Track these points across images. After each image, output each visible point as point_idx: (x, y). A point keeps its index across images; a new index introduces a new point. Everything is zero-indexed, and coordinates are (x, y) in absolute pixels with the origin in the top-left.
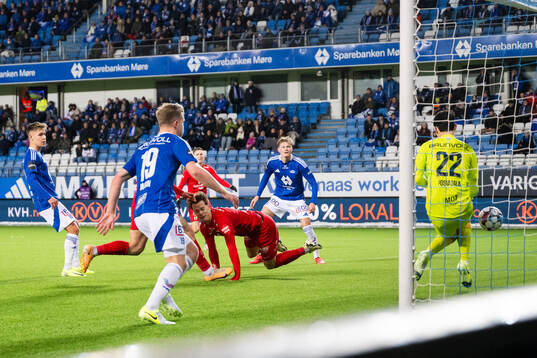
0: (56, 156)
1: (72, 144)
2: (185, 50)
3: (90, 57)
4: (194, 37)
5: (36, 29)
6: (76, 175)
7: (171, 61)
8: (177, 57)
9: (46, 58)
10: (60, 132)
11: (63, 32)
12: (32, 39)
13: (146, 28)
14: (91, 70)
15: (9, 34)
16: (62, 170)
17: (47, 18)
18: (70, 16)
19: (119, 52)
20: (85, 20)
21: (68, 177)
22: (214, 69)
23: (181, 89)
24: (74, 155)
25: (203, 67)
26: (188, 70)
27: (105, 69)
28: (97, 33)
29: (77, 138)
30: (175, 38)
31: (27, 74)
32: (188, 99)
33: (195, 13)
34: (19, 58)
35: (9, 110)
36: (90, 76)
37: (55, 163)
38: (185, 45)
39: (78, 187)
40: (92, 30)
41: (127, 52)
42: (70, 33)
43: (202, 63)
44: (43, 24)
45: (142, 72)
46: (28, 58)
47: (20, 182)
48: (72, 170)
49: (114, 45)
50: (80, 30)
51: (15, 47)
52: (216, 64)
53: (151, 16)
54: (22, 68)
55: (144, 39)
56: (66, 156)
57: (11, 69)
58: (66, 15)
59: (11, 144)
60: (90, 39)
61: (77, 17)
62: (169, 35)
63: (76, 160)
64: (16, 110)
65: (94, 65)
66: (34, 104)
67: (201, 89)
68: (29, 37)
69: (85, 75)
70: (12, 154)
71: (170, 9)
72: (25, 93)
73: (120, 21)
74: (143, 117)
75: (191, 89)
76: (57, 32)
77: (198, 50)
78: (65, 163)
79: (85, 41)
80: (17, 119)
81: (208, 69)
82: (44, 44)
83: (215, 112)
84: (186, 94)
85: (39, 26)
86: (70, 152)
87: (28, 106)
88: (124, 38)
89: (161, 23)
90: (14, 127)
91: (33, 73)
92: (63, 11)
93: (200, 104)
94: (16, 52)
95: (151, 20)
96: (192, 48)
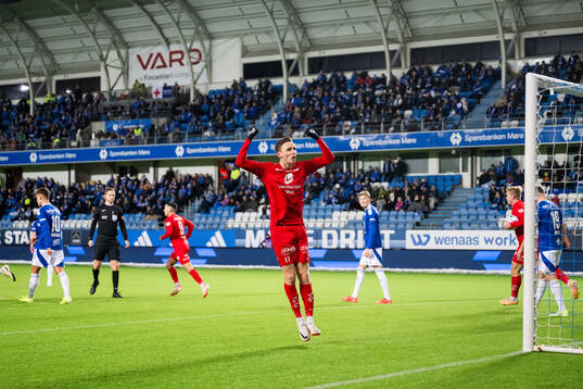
0: (247, 214)
1: (259, 205)
2: (347, 133)
3: (274, 137)
4: (356, 123)
5: (232, 114)
6: (261, 229)
7: (337, 141)
8: (342, 138)
9: (240, 138)
10: (250, 195)
11: (253, 117)
12: (227, 123)
13: (318, 115)
15: (210, 118)
16: (251, 225)
17: (240, 107)
18: (258, 105)
19: (296, 134)
20: (270, 108)
21: (255, 231)
22: (370, 147)
23: (345, 163)
24: (260, 213)
25: (361, 147)
26: (350, 148)
28: (279, 119)
29: (263, 200)
30: (340, 123)
31: (224, 149)
32: (350, 170)
33: (356, 103)
34: (218, 138)
35: (209, 178)
37: (245, 220)
38: (348, 128)
39: (263, 238)
40: (275, 116)
41: (302, 133)
42: (258, 118)
43: (361, 142)
44: (237, 111)
45: (314, 149)
46: (225, 137)
47: (218, 234)
48: (258, 226)
49: (292, 128)
50: (266, 116)
51: (216, 129)
52: (372, 143)
53: (321, 105)
54: (221, 145)
55: (316, 123)
56: (254, 214)
57: (212, 146)
58: (254, 104)
59: (211, 205)
60: (273, 123)
61: (264, 106)
62: (335, 121)
63: (261, 218)
64: (215, 178)
66: (229, 173)
67: (360, 163)
68: (224, 120)
69: (269, 151)
70: (212, 212)
71: (336, 100)
72: (222, 164)
73: (297, 109)
74: (315, 184)
75: (352, 163)
76: (247, 118)
77: (358, 132)
78: (253, 219)
79: (269, 124)
80: (216, 185)
81: (366, 148)
82: (237, 126)
83: (370, 181)
84: (348, 166)
85: (234, 113)
86: (257, 211)
87: (224, 174)
88: (301, 123)
89: (329, 111)
90: (213, 191)
91: (229, 149)
92: (252, 101)
93: (359, 176)
94: (216, 132)
95: (321, 108)
96: (353, 131)
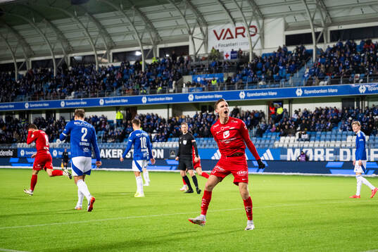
0: (288, 138)
1: (296, 131)
2: (357, 82)
3: (306, 85)
4: (363, 75)
5: (278, 70)
6: (298, 148)
7: (350, 87)
8: (353, 85)
9: (283, 86)
10: (290, 125)
11: (292, 71)
12: (275, 76)
13: (337, 70)
14: (307, 92)
15: (263, 72)
16: (291, 145)
17: (284, 65)
18: (295, 63)
19: (322, 83)
20: (303, 65)
21: (294, 149)
22: (373, 92)
23: (355, 103)
24: (297, 137)
25: (367, 91)
26: (359, 92)
27: (314, 92)
28: (310, 73)
29: (299, 128)
30: (352, 75)
31: (273, 94)
32: (359, 108)
33: (363, 62)
34: (268, 86)
35: (262, 113)
36: (306, 95)
37: (287, 141)
38: (357, 79)
39: (299, 155)
40: (308, 71)
41: (326, 82)
42: (296, 72)
43: (367, 88)
44: (281, 67)
45: (334, 93)
46: (273, 85)
47: (268, 151)
48: (296, 145)
49: (319, 79)
50: (302, 70)
51: (267, 80)
52: (375, 89)
53: (339, 63)
54: (270, 91)
55: (335, 75)
56: (293, 138)
57: (264, 91)
58: (293, 63)
59: (264, 131)
60: (306, 76)
61: (300, 64)
62: (349, 74)
63: (298, 140)
64: (266, 113)
65: (308, 89)
66: (276, 110)
67: (366, 102)
68: (273, 74)
69: (303, 95)
70: (264, 136)
71: (350, 60)
72: (271, 104)
73: (322, 66)
74: (335, 117)
75: (361, 103)
76: (289, 72)
77: (365, 81)
78: (292, 141)
79: (304, 76)
80: (267, 118)
81: (370, 92)
82: (281, 78)
83: (373, 115)
84: (358, 105)
85: (279, 69)
86: (295, 135)
87: (272, 111)
88: (325, 75)
89: (344, 67)
90: (265, 122)
91: (276, 93)
92: (291, 61)
93: (365, 111)
94: (267, 82)
95: (339, 65)
96: (361, 80)
